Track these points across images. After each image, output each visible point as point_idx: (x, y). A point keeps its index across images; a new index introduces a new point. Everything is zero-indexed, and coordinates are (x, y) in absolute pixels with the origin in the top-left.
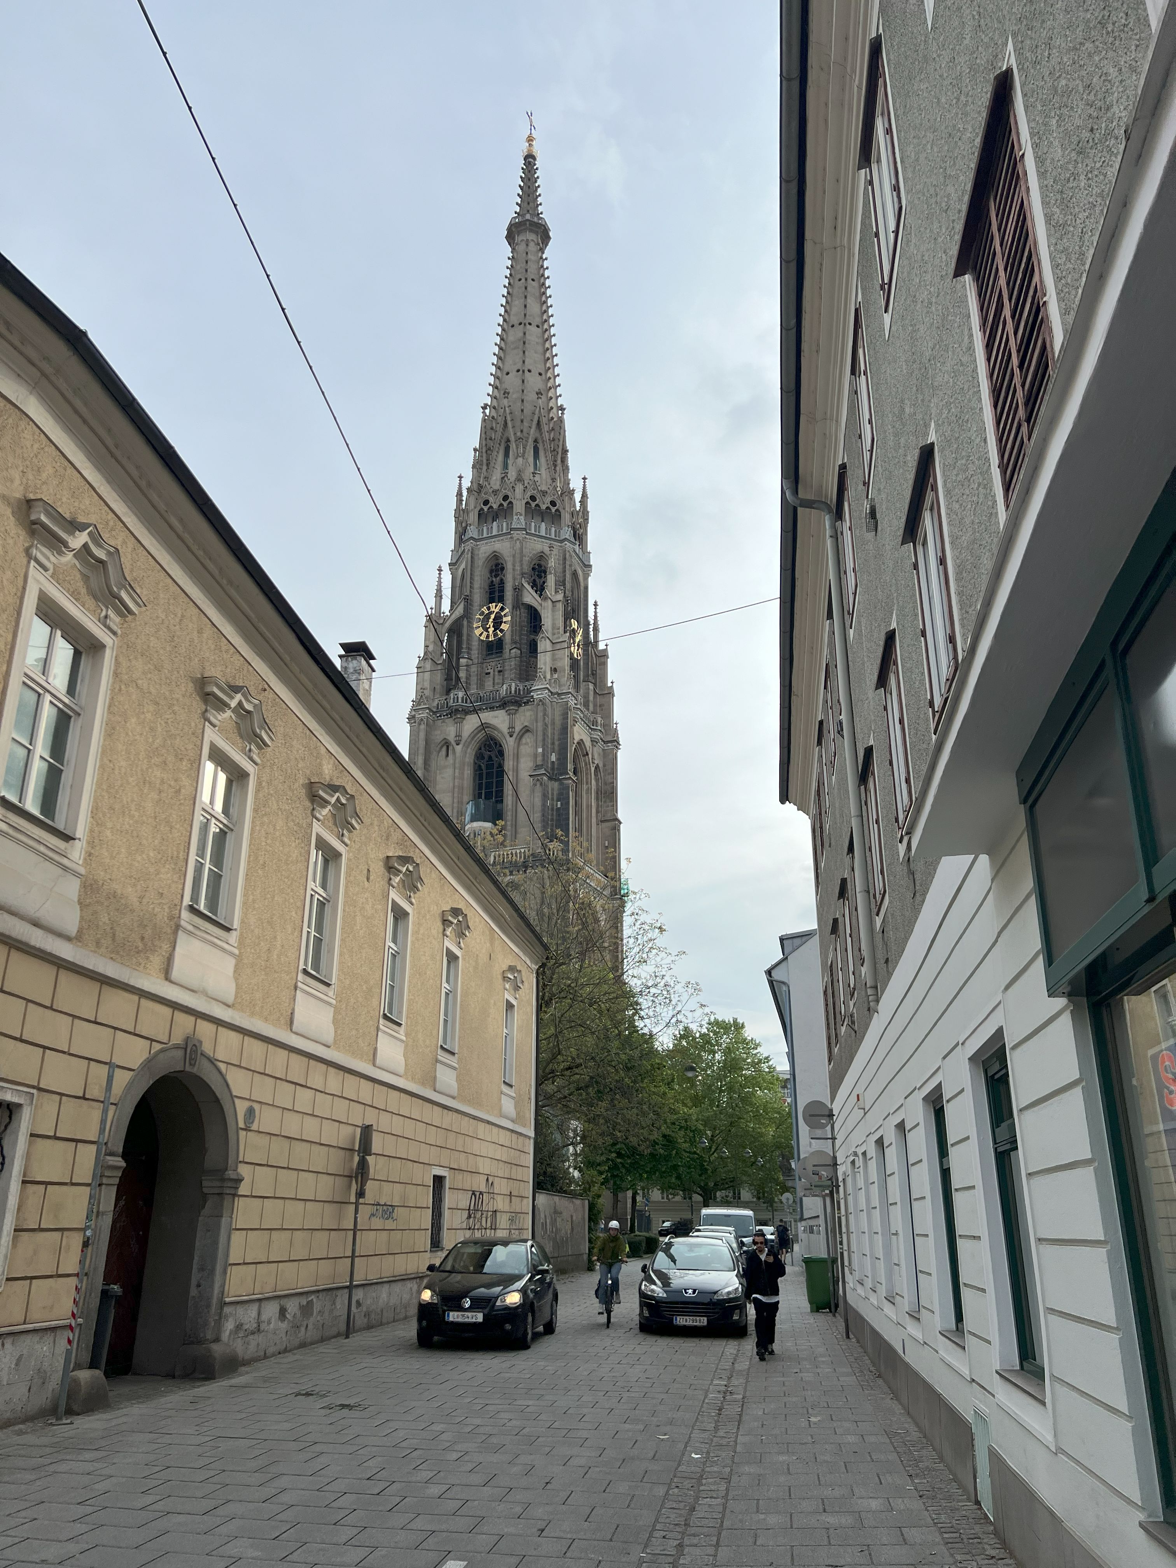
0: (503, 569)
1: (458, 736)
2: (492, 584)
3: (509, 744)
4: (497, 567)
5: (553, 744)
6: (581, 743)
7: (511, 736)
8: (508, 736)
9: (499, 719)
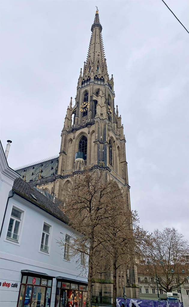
0: (88, 94)
1: (74, 137)
2: (85, 98)
3: (88, 136)
4: (86, 93)
5: (101, 133)
6: (112, 138)
7: (89, 134)
8: (88, 134)
9: (85, 130)
